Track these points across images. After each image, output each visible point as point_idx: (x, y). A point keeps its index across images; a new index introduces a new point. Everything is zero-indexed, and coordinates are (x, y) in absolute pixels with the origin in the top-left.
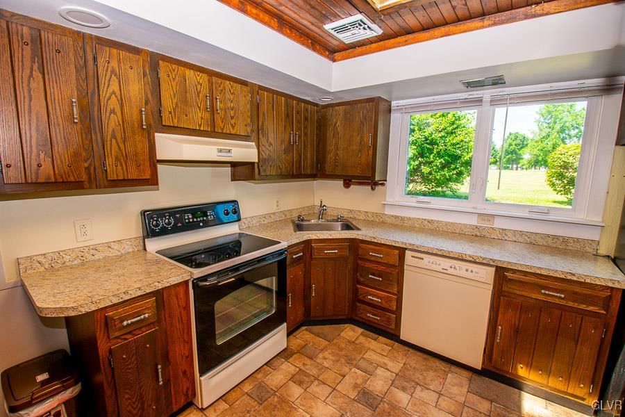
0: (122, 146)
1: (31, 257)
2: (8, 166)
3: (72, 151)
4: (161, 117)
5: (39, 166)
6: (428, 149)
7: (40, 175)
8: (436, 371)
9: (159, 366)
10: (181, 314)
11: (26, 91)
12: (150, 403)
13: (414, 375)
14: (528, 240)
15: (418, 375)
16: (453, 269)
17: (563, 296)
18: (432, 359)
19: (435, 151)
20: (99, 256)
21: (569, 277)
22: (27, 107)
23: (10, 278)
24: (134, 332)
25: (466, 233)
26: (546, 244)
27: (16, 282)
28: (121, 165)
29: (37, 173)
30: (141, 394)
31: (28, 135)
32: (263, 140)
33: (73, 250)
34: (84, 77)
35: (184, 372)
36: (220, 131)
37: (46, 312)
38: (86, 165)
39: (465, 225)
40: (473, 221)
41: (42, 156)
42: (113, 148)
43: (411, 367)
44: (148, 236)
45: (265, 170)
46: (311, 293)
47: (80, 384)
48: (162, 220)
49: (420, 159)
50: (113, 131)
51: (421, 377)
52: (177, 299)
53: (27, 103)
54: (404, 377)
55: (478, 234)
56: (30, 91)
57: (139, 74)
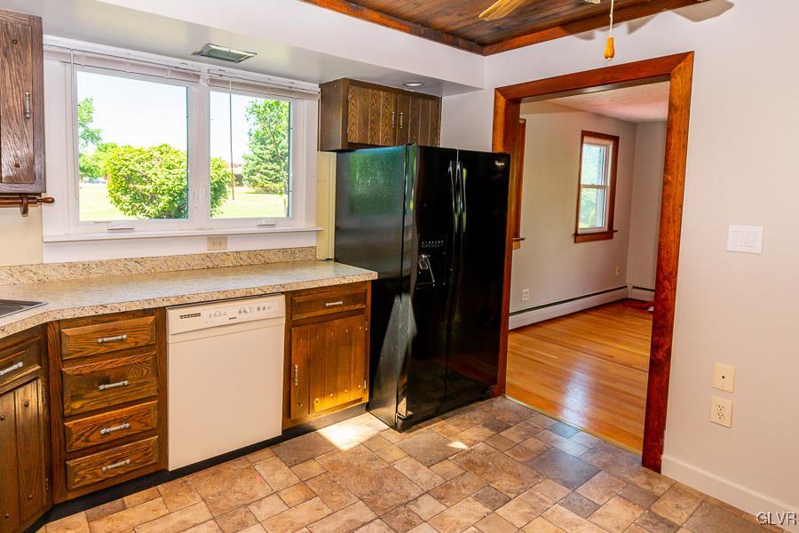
8: (241, 477)
13: (229, 500)
15: (233, 497)
16: (242, 313)
17: (340, 302)
18: (222, 467)
25: (195, 268)
39: (192, 256)
40: (202, 248)
43: (214, 496)
51: (239, 496)
54: (223, 514)
55: (210, 265)
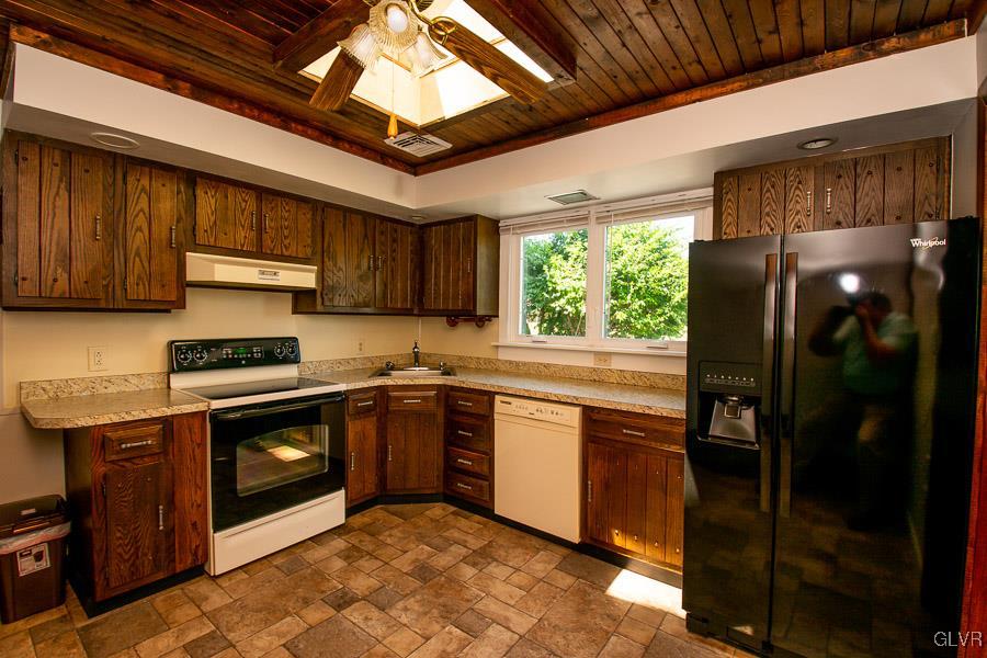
0: (146, 265)
1: (34, 383)
2: (24, 279)
3: (91, 267)
4: (195, 236)
5: (55, 280)
6: (624, 287)
7: (55, 289)
8: (526, 548)
9: (161, 507)
10: (193, 452)
11: (51, 207)
12: (146, 550)
13: (496, 552)
14: (648, 382)
16: (539, 412)
17: (643, 434)
19: (632, 290)
20: (112, 389)
21: (647, 412)
22: (49, 224)
23: (9, 402)
24: (134, 461)
26: (666, 386)
27: (15, 409)
28: (144, 285)
29: (52, 288)
30: (136, 538)
31: (48, 251)
32: (329, 264)
33: (83, 379)
34: (111, 195)
35: (194, 525)
36: (269, 252)
37: (41, 423)
38: (104, 283)
40: (589, 362)
41: (59, 271)
42: (136, 265)
43: (496, 544)
44: (173, 371)
45: (331, 300)
46: (387, 457)
47: (69, 524)
48: (192, 352)
49: (612, 301)
50: (138, 249)
52: (190, 431)
53: (50, 220)
55: (597, 379)
56: (54, 207)
57: (172, 192)
